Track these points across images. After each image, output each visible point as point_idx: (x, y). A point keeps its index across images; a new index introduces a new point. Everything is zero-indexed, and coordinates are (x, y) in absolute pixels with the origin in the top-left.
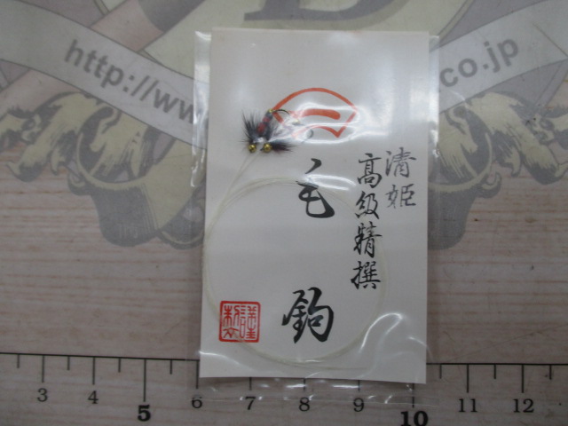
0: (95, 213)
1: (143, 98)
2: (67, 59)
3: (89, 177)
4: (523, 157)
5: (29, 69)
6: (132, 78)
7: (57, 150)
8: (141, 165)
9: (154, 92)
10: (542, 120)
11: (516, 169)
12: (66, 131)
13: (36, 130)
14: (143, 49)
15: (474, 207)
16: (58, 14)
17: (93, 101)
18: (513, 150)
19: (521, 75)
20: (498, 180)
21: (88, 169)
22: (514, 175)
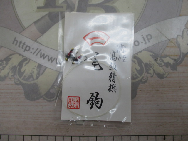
0: (23, 91)
1: (36, 55)
2: (13, 43)
3: (21, 80)
4: (154, 71)
5: (2, 47)
6: (33, 49)
7: (11, 71)
8: (37, 76)
9: (40, 53)
10: (160, 59)
11: (152, 75)
12: (13, 65)
13: (4, 65)
14: (36, 40)
15: (139, 87)
16: (10, 29)
17: (21, 56)
18: (151, 69)
19: (153, 45)
20: (147, 78)
21: (20, 77)
22: (152, 77)
